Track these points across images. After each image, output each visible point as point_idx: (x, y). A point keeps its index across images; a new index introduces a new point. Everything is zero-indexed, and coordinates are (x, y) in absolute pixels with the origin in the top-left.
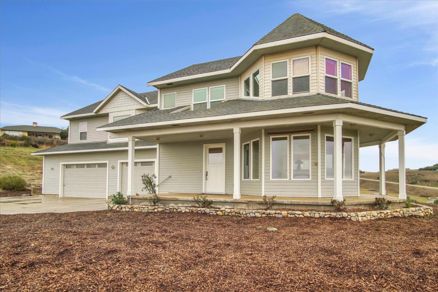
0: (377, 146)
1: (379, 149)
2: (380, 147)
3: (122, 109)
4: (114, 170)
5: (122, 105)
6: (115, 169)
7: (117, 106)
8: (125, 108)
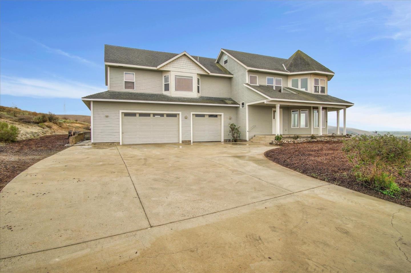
0: (336, 111)
1: (336, 113)
2: (337, 112)
3: (184, 70)
4: (187, 120)
5: (184, 68)
6: (188, 118)
7: (179, 67)
8: (187, 71)
